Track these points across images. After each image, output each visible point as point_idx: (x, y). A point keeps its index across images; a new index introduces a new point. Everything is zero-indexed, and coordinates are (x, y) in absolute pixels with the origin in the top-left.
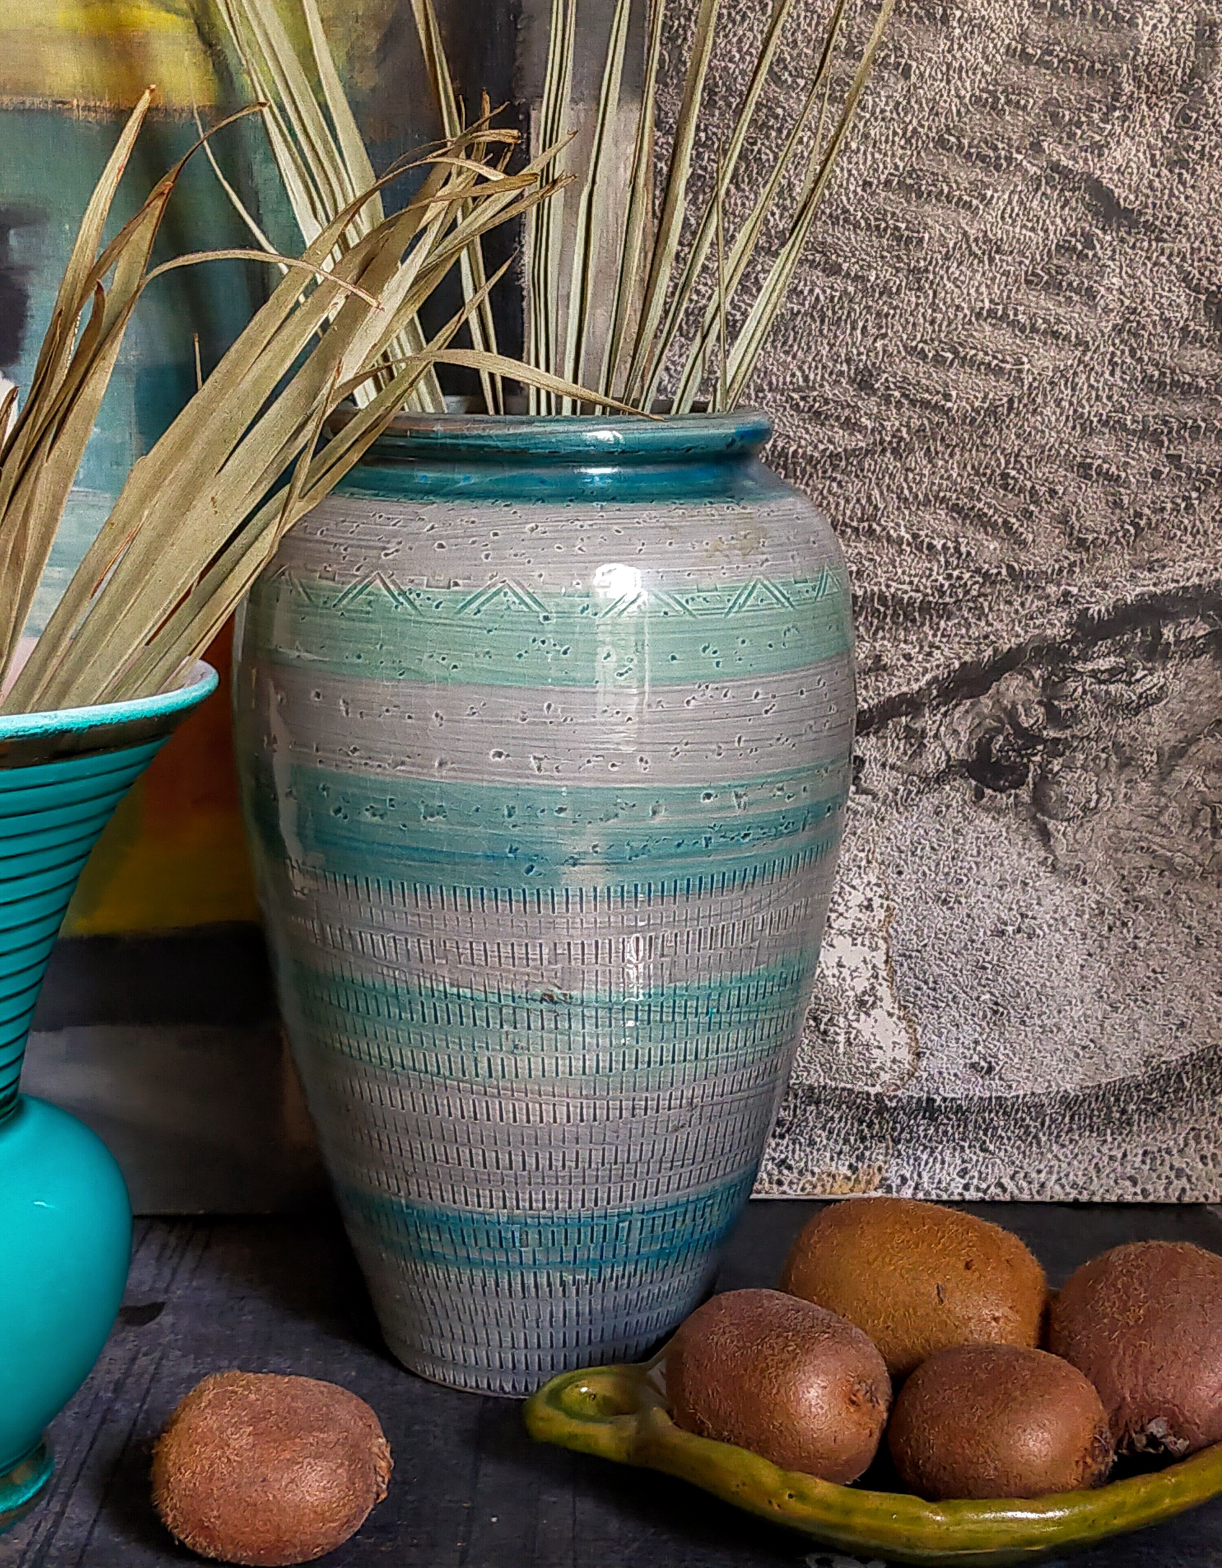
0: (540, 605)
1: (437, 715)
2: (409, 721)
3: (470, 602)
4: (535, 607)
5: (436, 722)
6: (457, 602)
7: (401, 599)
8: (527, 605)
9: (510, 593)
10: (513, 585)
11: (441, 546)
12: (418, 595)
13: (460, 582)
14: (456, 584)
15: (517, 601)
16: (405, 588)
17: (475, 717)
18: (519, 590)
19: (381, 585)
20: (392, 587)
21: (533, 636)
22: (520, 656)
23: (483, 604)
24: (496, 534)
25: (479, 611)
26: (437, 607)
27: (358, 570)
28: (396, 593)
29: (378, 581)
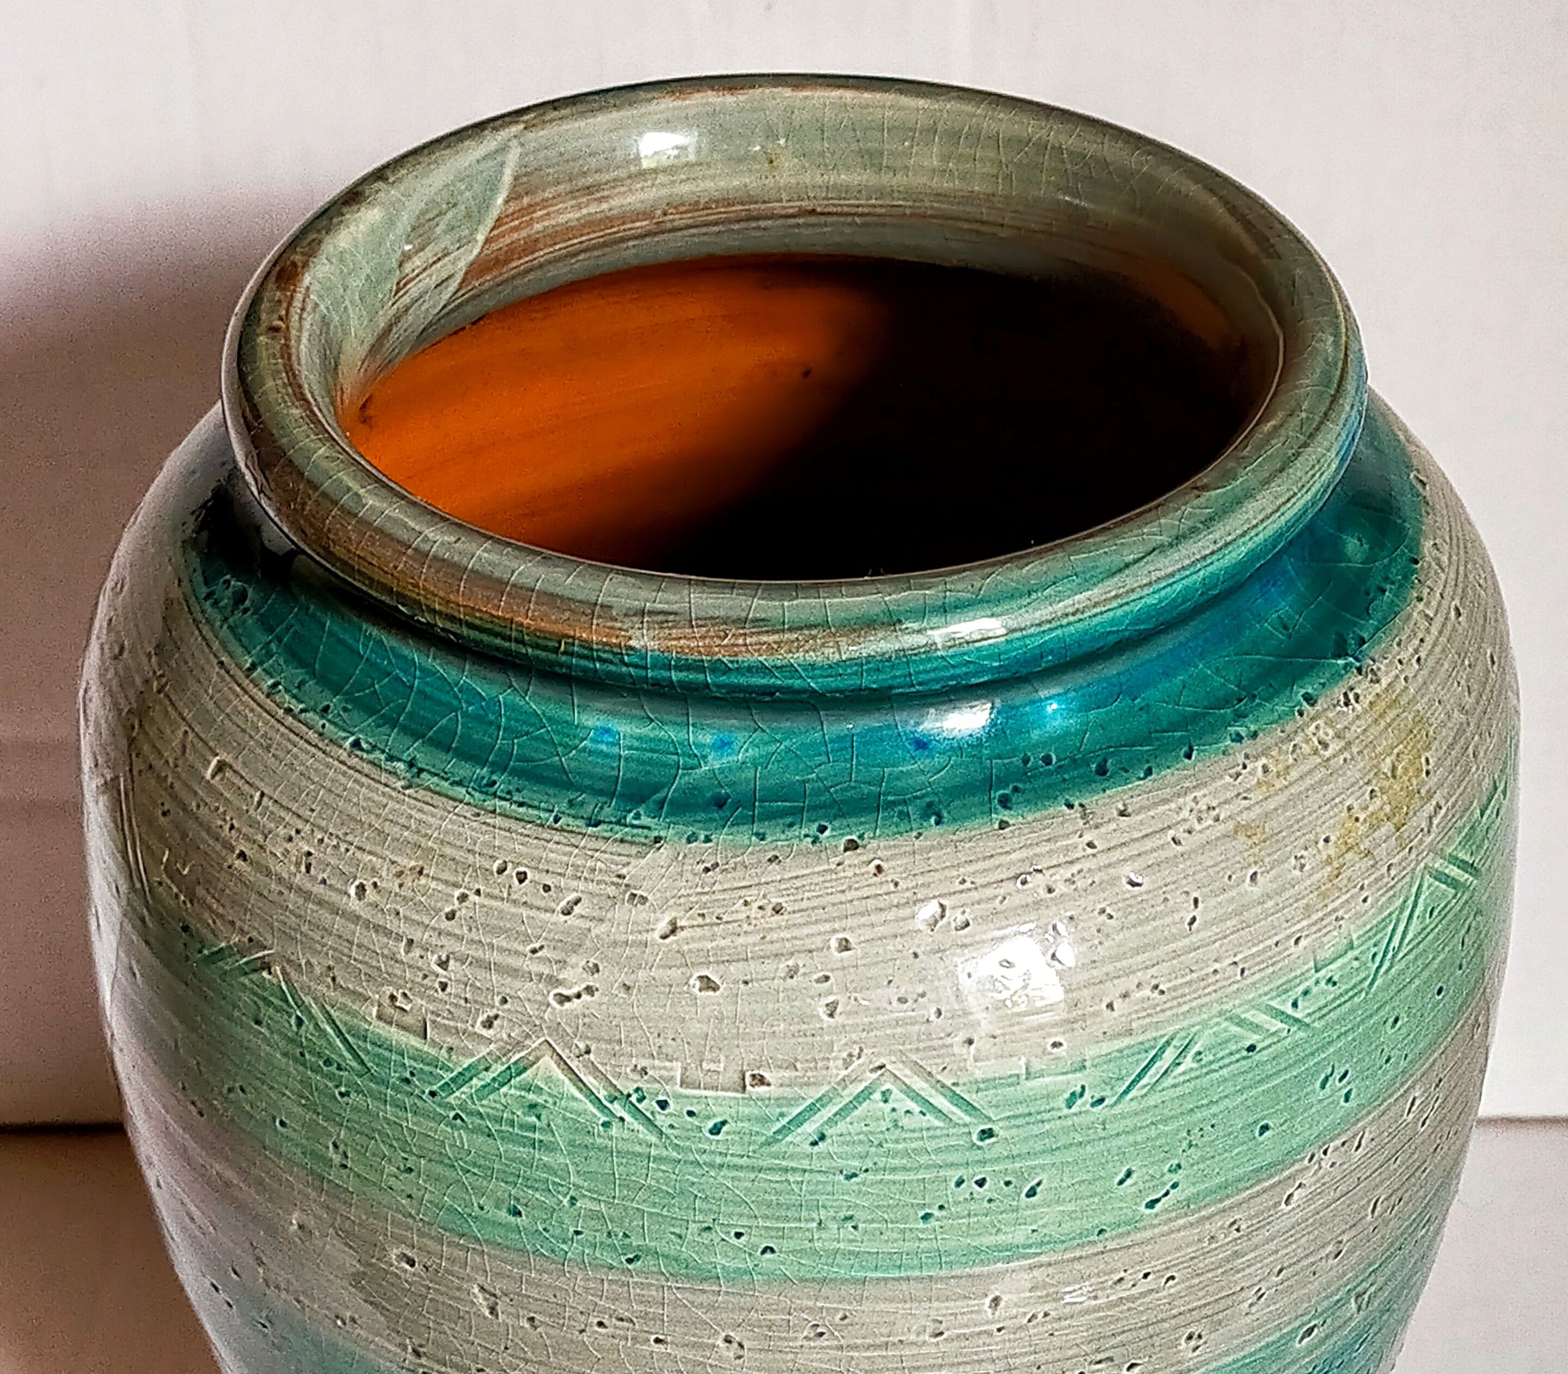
0: (970, 1107)
1: (728, 1340)
2: (657, 1348)
3: (799, 1121)
4: (959, 1114)
5: (730, 1353)
6: (766, 1120)
7: (617, 1108)
8: (939, 1112)
9: (896, 1094)
10: (904, 1073)
11: (708, 984)
12: (663, 1105)
13: (768, 1076)
14: (762, 1081)
15: (916, 1109)
16: (627, 1087)
17: (822, 1342)
18: (919, 1084)
19: (558, 1073)
20: (589, 1080)
21: (955, 1175)
22: (926, 1217)
23: (831, 1122)
24: (845, 946)
25: (822, 1137)
26: (716, 1130)
27: (489, 1024)
28: (602, 1094)
29: (548, 1063)
